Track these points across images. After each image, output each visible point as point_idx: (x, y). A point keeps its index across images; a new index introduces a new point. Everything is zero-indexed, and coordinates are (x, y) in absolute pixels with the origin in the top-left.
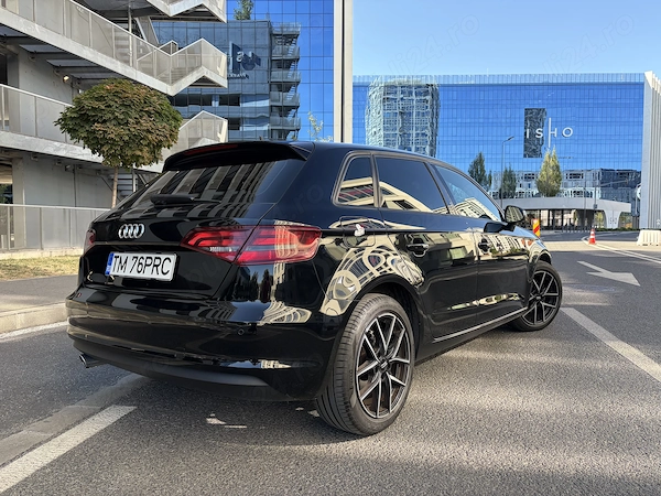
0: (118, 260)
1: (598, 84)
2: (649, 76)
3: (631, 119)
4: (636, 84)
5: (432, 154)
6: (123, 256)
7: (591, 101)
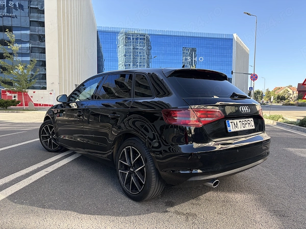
0: (233, 123)
1: (214, 38)
2: (235, 35)
3: (228, 55)
4: (229, 39)
5: (148, 66)
6: (235, 121)
7: (211, 46)
